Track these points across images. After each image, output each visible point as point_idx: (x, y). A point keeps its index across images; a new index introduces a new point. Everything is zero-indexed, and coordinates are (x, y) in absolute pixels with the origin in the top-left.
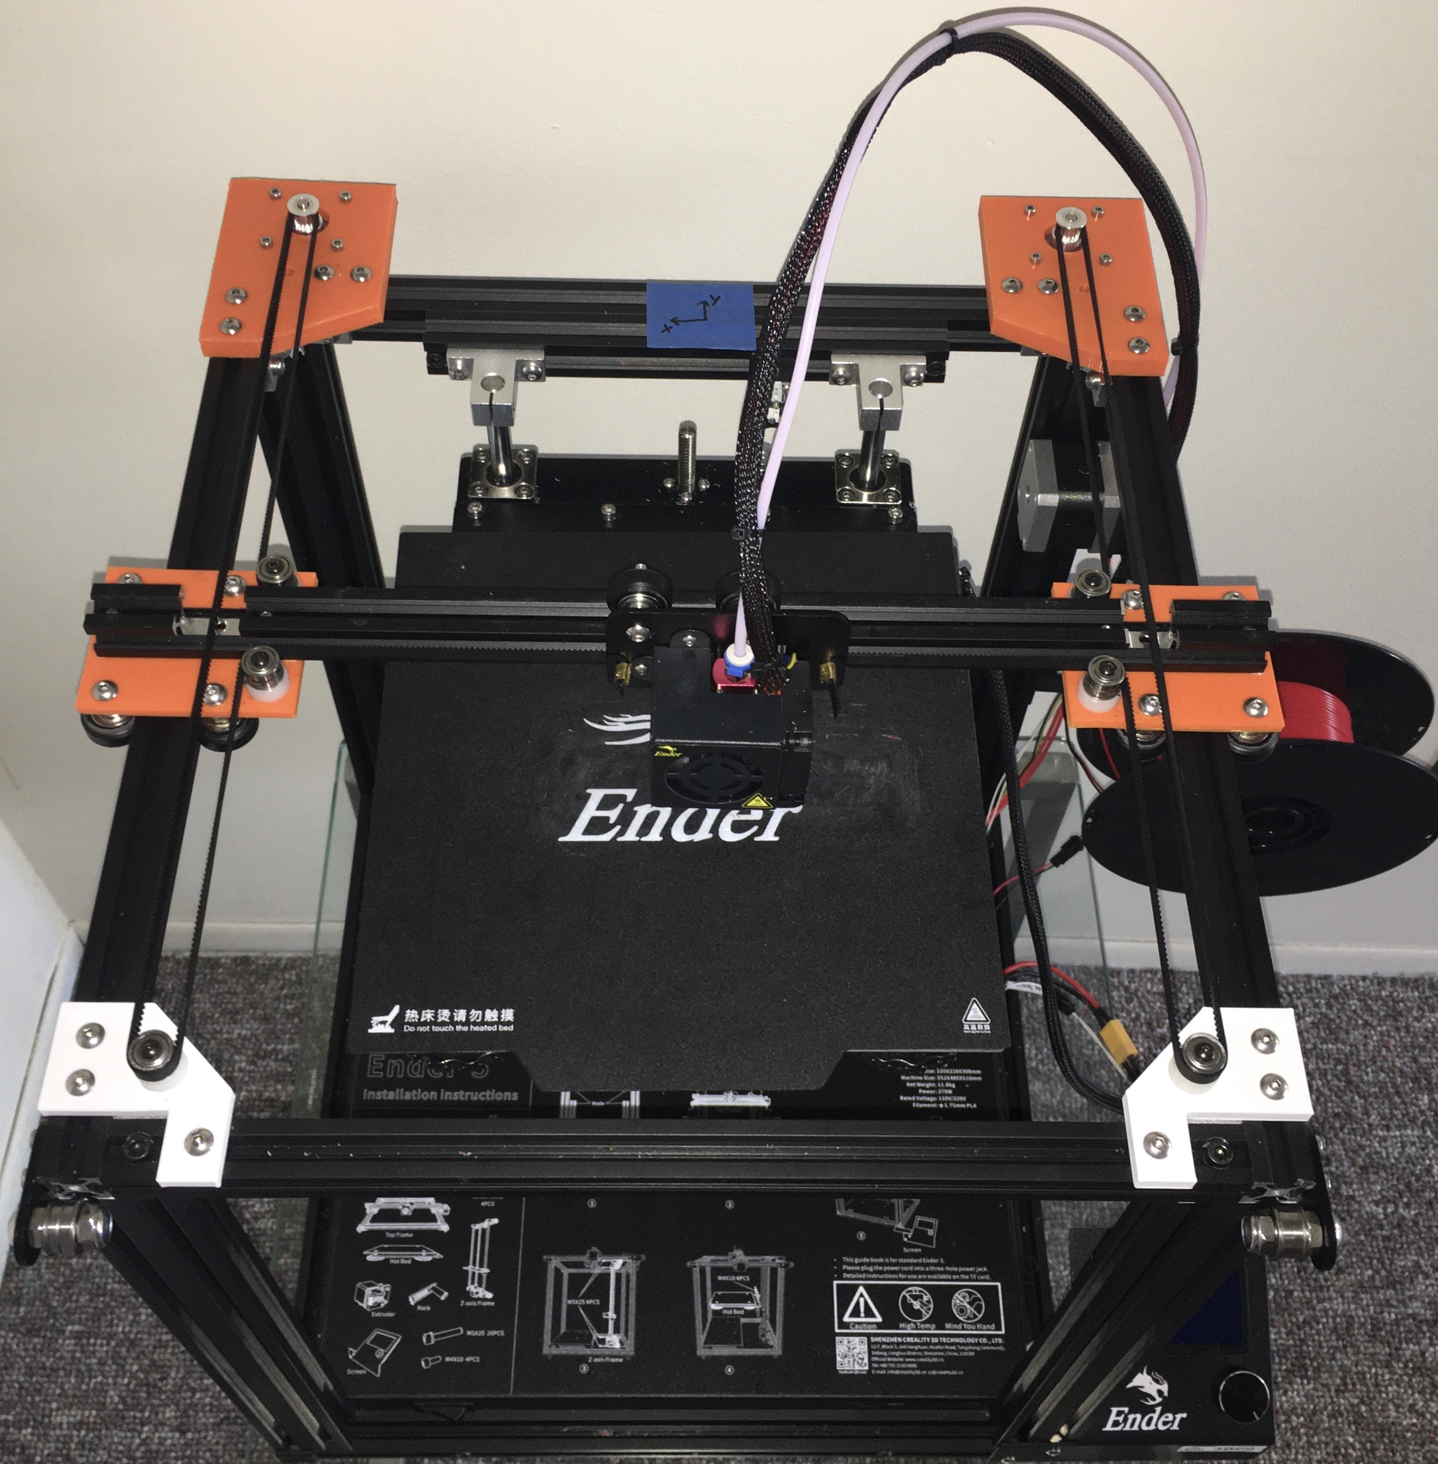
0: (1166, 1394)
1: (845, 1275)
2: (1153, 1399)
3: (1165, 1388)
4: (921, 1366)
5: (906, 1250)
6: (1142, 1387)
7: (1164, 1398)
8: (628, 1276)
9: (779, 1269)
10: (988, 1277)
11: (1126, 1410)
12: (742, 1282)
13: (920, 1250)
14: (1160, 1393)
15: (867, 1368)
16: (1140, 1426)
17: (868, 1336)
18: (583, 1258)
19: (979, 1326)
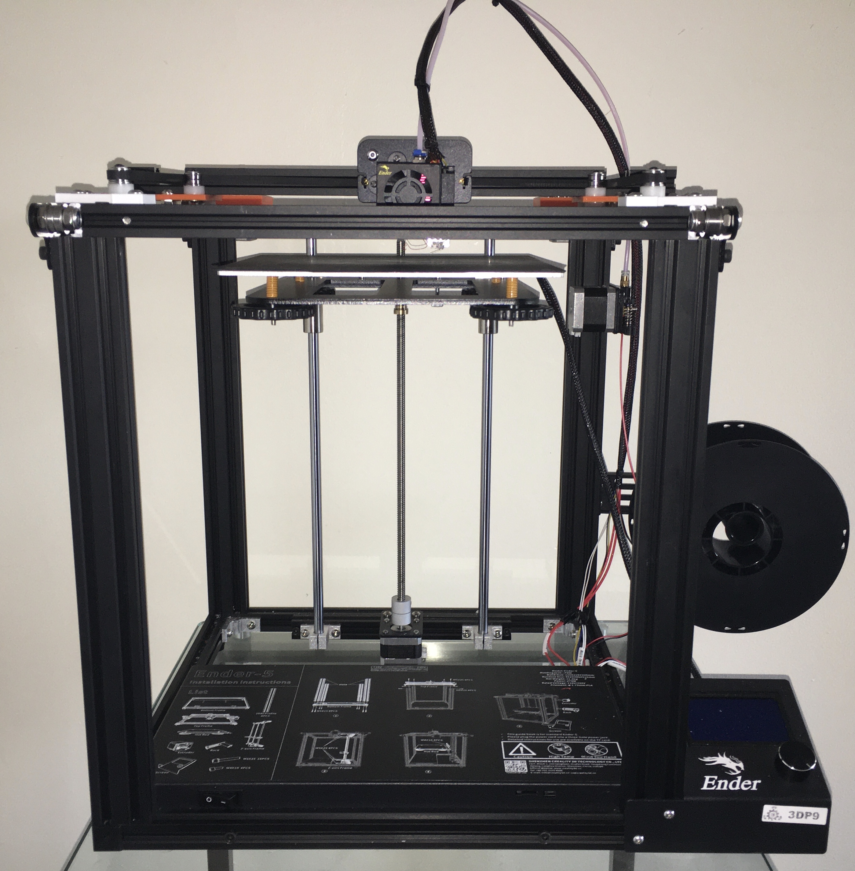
0: (743, 769)
1: (508, 739)
2: (734, 771)
3: (741, 765)
4: (564, 771)
5: (550, 731)
6: (725, 764)
7: (742, 771)
8: (358, 740)
9: (463, 737)
10: (609, 740)
11: (716, 777)
12: (437, 741)
13: (560, 731)
14: (738, 768)
15: (527, 771)
16: (728, 787)
17: (527, 760)
18: (329, 734)
19: (604, 757)
